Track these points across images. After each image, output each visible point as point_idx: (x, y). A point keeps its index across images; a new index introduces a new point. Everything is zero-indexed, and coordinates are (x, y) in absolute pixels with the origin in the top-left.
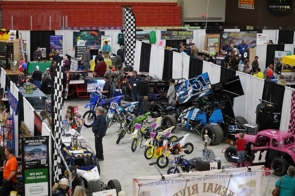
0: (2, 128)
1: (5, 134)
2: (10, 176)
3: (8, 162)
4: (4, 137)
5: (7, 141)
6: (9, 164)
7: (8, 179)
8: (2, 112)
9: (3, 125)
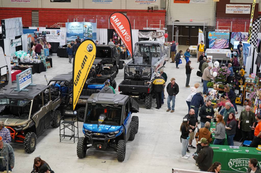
0: (258, 101)
1: (259, 105)
2: (259, 135)
3: (258, 125)
4: (258, 107)
5: (260, 110)
6: (259, 126)
7: (257, 136)
8: (259, 89)
9: (259, 98)
